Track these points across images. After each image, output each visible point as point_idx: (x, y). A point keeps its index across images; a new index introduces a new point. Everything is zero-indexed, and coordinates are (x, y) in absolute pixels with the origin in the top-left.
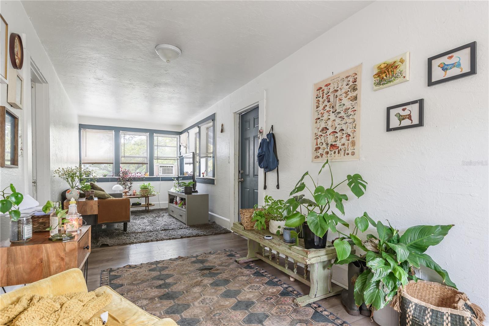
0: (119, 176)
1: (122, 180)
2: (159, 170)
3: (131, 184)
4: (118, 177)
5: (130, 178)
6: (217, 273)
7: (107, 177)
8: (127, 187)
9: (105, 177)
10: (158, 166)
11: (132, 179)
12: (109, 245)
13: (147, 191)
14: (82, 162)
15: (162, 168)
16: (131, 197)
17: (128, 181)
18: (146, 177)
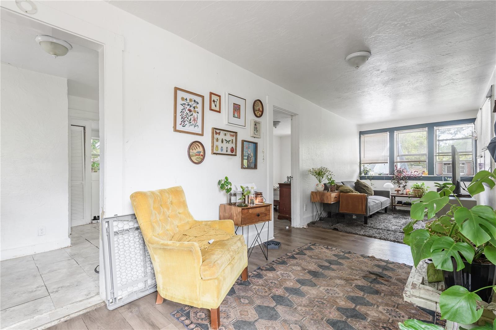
0: (394, 174)
1: (396, 178)
2: (442, 168)
3: (406, 182)
4: (392, 176)
5: (405, 177)
6: (382, 283)
7: (382, 175)
8: (401, 186)
9: (380, 176)
10: (442, 163)
11: (406, 178)
12: (339, 230)
13: (419, 191)
14: (362, 163)
15: (446, 166)
16: (402, 195)
17: (402, 179)
18: (423, 175)
